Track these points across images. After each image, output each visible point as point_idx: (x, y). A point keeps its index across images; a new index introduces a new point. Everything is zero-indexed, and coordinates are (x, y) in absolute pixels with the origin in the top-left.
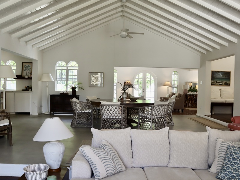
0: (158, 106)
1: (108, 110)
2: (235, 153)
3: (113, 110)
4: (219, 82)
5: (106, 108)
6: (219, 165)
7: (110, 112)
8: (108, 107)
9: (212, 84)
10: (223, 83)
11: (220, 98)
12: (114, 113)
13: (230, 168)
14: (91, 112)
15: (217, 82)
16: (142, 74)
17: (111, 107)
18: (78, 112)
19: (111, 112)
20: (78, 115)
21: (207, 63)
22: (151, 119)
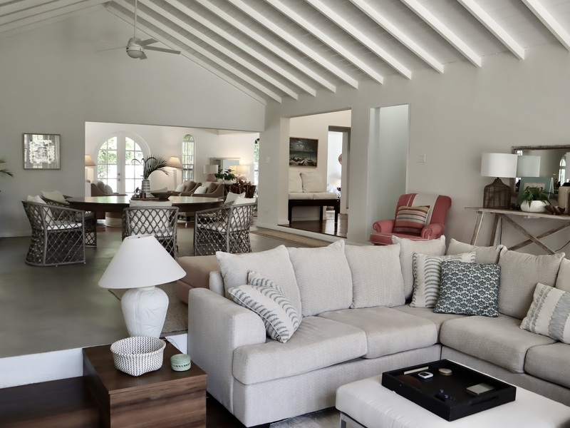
0: (242, 207)
1: (147, 219)
2: (458, 270)
3: (157, 219)
4: (298, 160)
5: (143, 214)
6: (429, 294)
7: (150, 224)
8: (147, 213)
9: (290, 164)
10: (306, 161)
11: (302, 191)
12: (160, 224)
13: (456, 293)
14: (82, 227)
15: (295, 160)
16: (115, 139)
17: (154, 213)
18: (49, 228)
19: (154, 224)
20: (50, 238)
21: (283, 121)
22: (228, 233)
